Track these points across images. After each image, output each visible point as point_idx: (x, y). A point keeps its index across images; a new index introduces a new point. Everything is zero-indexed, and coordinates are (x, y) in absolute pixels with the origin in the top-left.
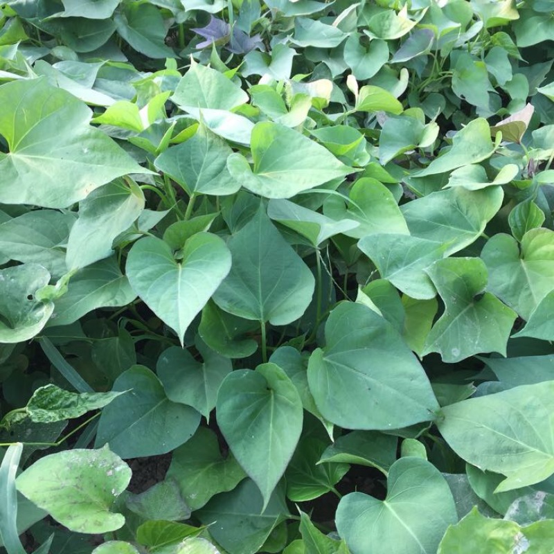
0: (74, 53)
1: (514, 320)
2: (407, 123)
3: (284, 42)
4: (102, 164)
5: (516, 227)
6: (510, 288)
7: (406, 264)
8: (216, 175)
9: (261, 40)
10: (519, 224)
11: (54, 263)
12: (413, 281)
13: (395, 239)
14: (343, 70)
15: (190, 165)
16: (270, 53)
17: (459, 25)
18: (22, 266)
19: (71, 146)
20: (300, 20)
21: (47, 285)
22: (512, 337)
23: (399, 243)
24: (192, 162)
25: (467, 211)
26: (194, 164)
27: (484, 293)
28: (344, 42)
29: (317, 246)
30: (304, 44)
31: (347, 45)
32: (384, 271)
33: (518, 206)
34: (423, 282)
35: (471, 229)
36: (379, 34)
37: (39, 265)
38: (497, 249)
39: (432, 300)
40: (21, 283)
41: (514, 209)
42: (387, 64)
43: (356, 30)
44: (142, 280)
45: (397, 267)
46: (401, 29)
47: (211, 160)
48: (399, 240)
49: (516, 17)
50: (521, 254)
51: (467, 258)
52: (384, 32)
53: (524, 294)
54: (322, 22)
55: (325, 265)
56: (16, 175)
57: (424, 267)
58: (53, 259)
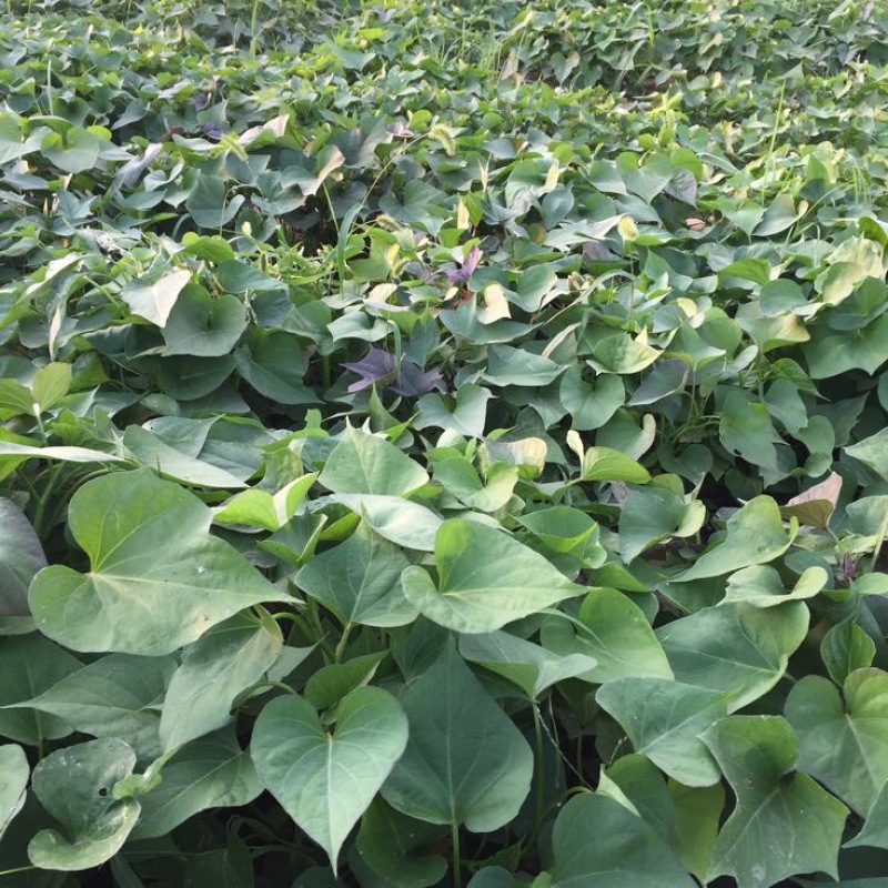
0: (174, 402)
1: (845, 817)
2: (658, 499)
3: (474, 379)
4: (223, 588)
5: (834, 662)
6: (834, 763)
7: (671, 727)
8: (383, 595)
9: (440, 377)
10: (838, 657)
11: (141, 734)
12: (683, 755)
13: (651, 687)
14: (560, 417)
15: (346, 580)
16: (455, 394)
17: (723, 352)
18: (95, 742)
19: (181, 563)
20: (495, 349)
21: (130, 773)
22: (845, 846)
23: (657, 693)
24: (349, 575)
25: (758, 637)
26: (352, 579)
27: (795, 772)
28: (559, 378)
29: (534, 697)
30: (503, 383)
31: (564, 382)
32: (638, 738)
33: (833, 630)
34: (699, 757)
35: (765, 665)
36: (610, 365)
37: (119, 740)
38: (808, 700)
39: (715, 786)
40: (91, 768)
41: (827, 635)
42: (622, 407)
43: (576, 360)
44: (274, 764)
45: (659, 732)
46: (640, 359)
47: (377, 573)
48: (657, 687)
49: (804, 337)
50: (845, 707)
51: (763, 716)
52: (616, 362)
53: (856, 773)
54: (527, 350)
55: (547, 729)
56: (99, 606)
57: (697, 732)
58: (139, 729)
